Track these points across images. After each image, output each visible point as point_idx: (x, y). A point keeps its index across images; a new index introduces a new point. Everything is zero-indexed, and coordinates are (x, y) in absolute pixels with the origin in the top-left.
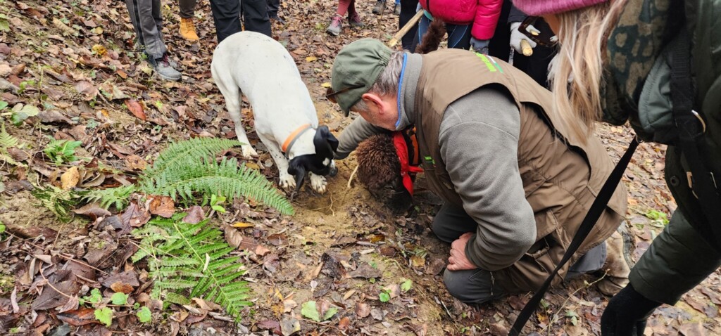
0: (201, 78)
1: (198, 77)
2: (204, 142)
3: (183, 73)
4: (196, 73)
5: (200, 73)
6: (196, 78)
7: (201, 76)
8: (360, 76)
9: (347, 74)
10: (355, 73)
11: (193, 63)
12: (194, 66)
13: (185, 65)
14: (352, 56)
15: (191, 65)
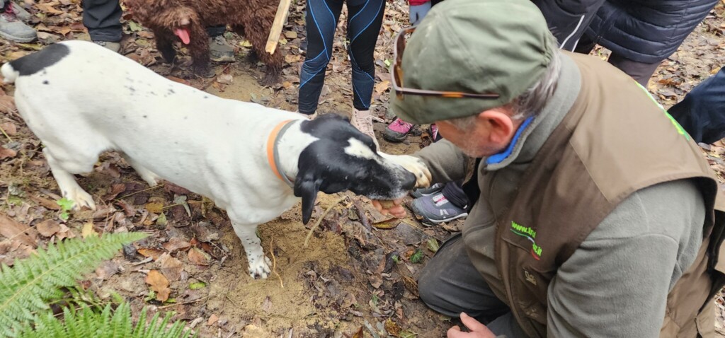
0: (68, 33)
1: (64, 31)
2: (65, 255)
3: (41, 27)
4: (60, 25)
5: (67, 24)
6: (60, 34)
7: (67, 31)
8: (500, 80)
9: (477, 71)
10: (492, 72)
11: (54, 7)
12: (57, 12)
13: (42, 12)
14: (495, 34)
15: (52, 11)
